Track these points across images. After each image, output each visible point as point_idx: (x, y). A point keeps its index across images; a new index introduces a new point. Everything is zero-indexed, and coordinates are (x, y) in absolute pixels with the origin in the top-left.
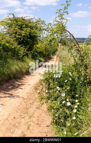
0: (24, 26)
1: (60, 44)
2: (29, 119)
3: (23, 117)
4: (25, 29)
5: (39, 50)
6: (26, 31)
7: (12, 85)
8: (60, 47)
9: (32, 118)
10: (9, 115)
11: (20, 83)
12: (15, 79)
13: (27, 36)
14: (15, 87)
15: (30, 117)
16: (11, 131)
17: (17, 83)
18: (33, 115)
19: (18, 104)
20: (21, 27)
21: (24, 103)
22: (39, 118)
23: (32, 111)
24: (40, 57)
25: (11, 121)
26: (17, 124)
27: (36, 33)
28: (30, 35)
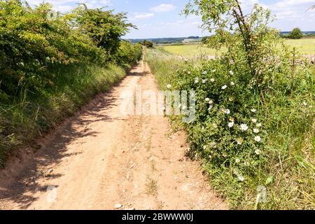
0: (102, 21)
1: (144, 47)
2: (148, 151)
3: (135, 148)
4: (103, 25)
5: (122, 54)
6: (106, 28)
7: (100, 101)
8: (146, 50)
9: (151, 149)
10: (115, 148)
11: (111, 98)
12: (103, 93)
13: (108, 35)
14: (105, 104)
15: (149, 148)
16: (128, 177)
17: (107, 98)
18: (150, 143)
19: (120, 130)
20: (98, 23)
21: (127, 127)
22: (161, 149)
23: (145, 138)
24: (125, 63)
25: (120, 158)
26: (131, 162)
27: (119, 30)
28: (111, 33)
